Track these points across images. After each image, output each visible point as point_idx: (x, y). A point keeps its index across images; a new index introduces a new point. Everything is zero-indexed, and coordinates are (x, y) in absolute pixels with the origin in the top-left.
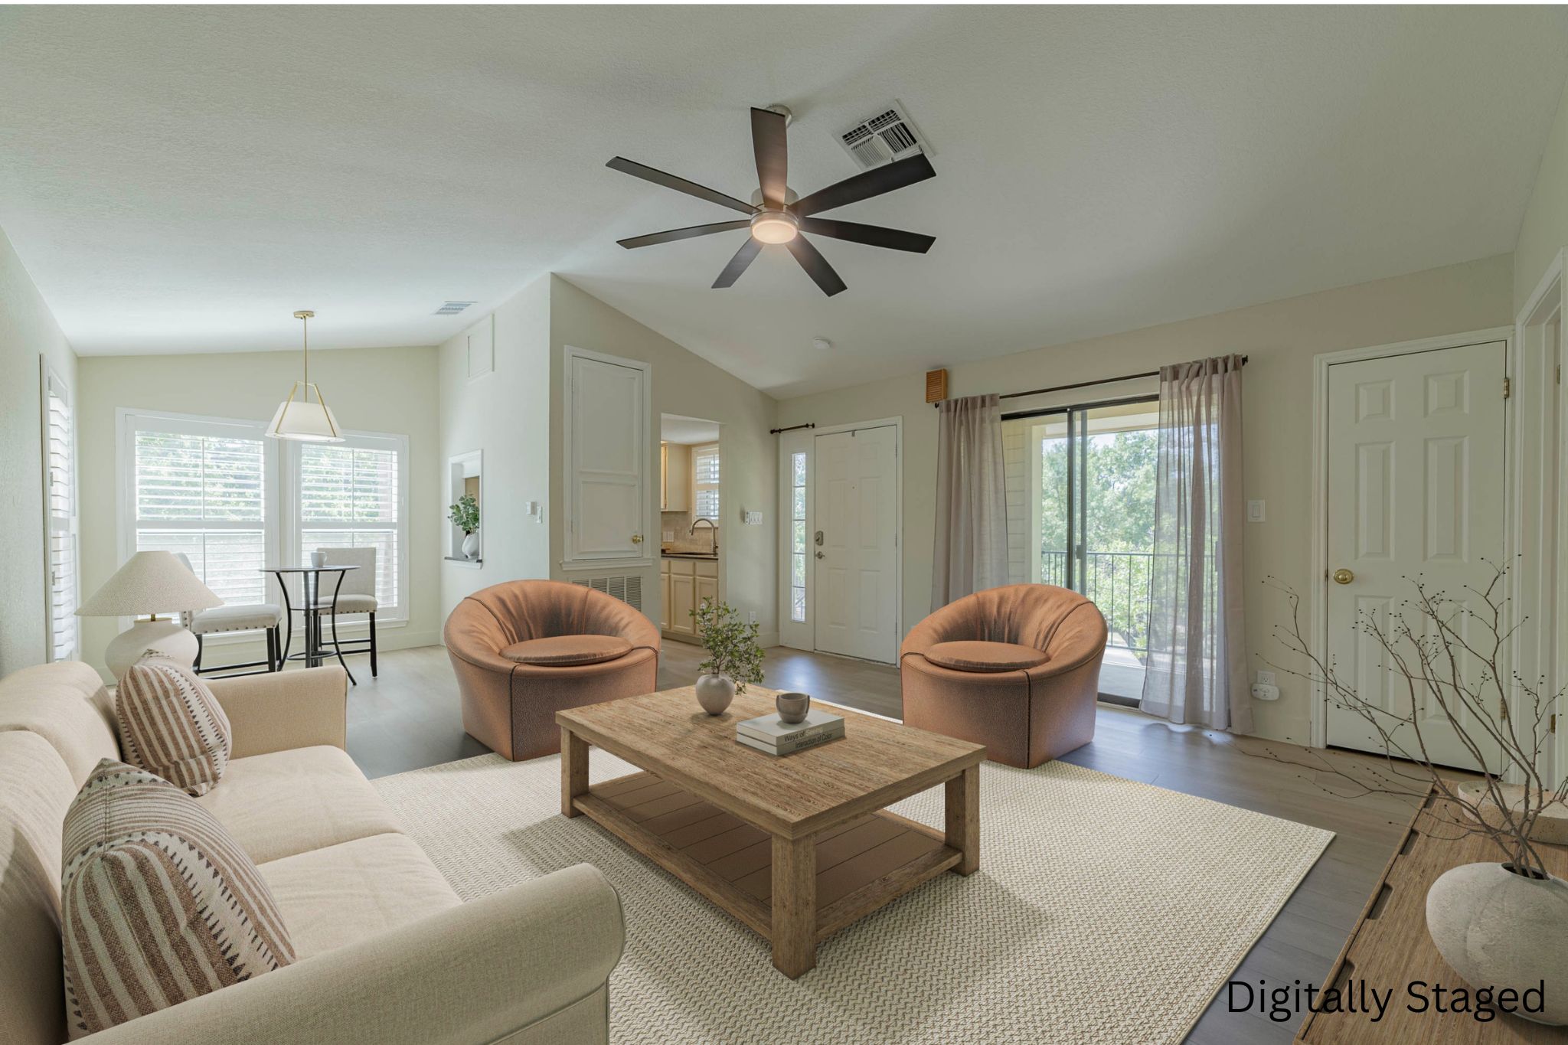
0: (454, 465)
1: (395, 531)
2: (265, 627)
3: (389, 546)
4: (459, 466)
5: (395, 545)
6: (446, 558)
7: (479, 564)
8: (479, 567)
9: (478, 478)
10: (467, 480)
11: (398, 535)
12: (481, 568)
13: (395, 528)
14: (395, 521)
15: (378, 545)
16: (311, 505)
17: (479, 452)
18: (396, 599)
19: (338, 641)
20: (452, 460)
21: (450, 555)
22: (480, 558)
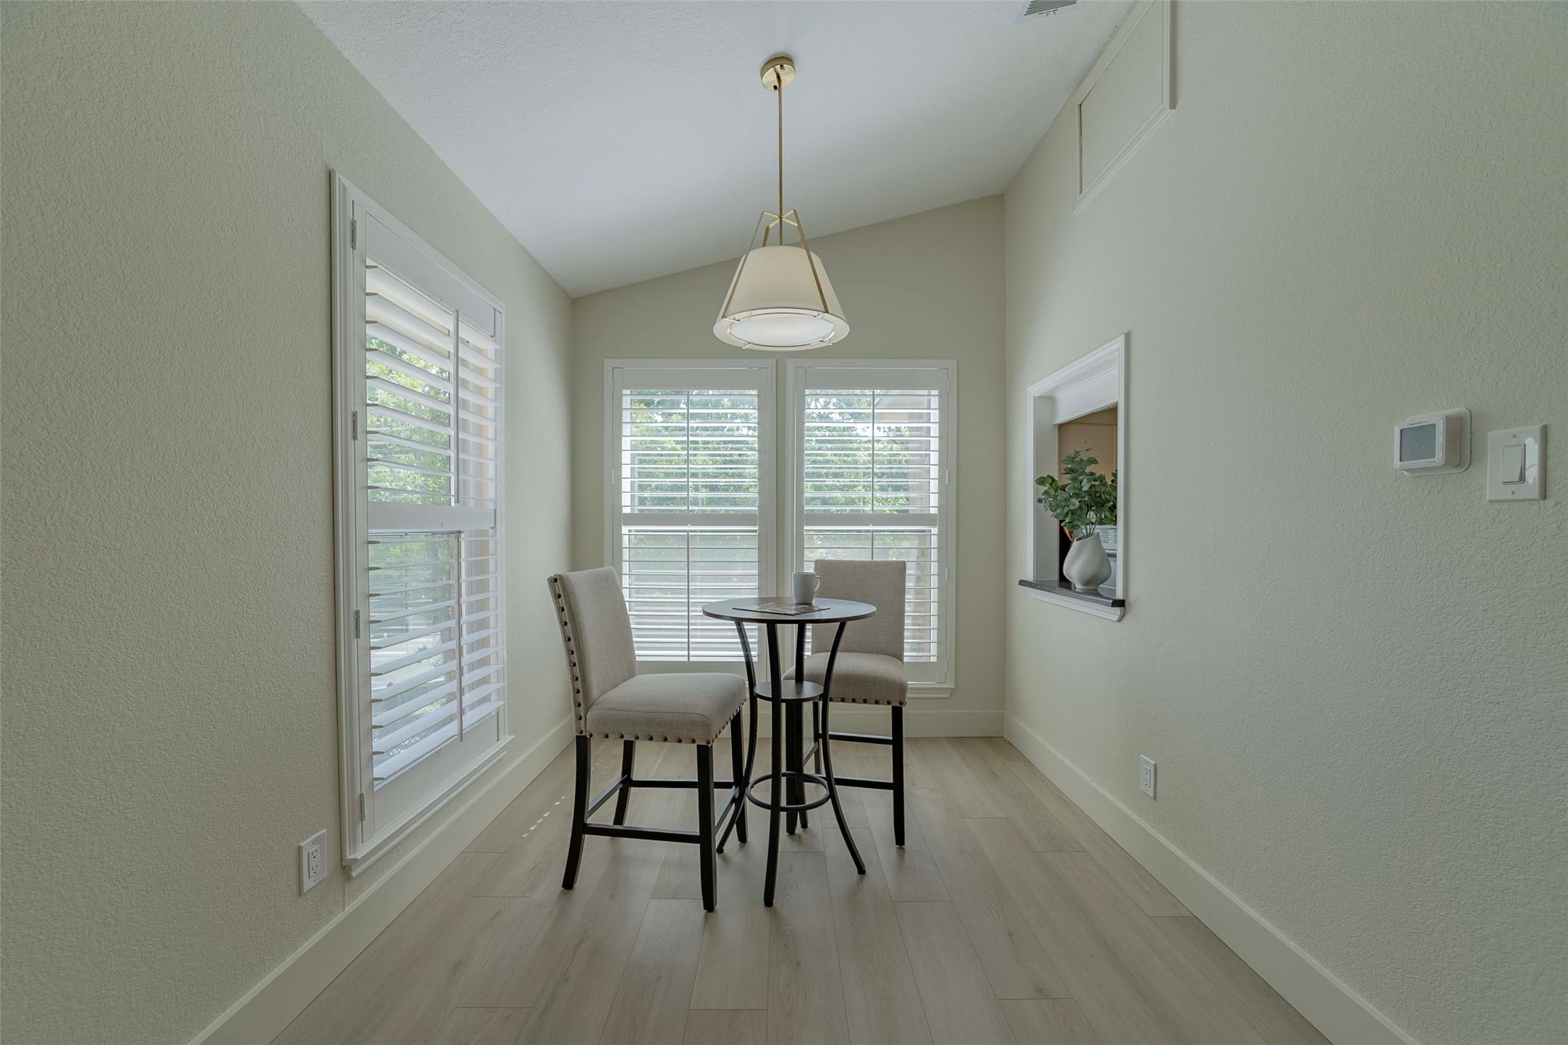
0: (1038, 399)
1: (935, 530)
2: (694, 741)
3: (924, 552)
4: (1048, 401)
5: (934, 555)
6: (1022, 583)
7: (1118, 610)
8: (1116, 618)
9: (1113, 410)
10: (1061, 426)
11: (939, 535)
12: (1120, 620)
13: (934, 525)
14: (933, 511)
15: (911, 559)
16: (817, 488)
17: (1119, 343)
18: (934, 649)
19: (836, 775)
20: (1031, 389)
21: (1030, 576)
22: (1119, 596)
